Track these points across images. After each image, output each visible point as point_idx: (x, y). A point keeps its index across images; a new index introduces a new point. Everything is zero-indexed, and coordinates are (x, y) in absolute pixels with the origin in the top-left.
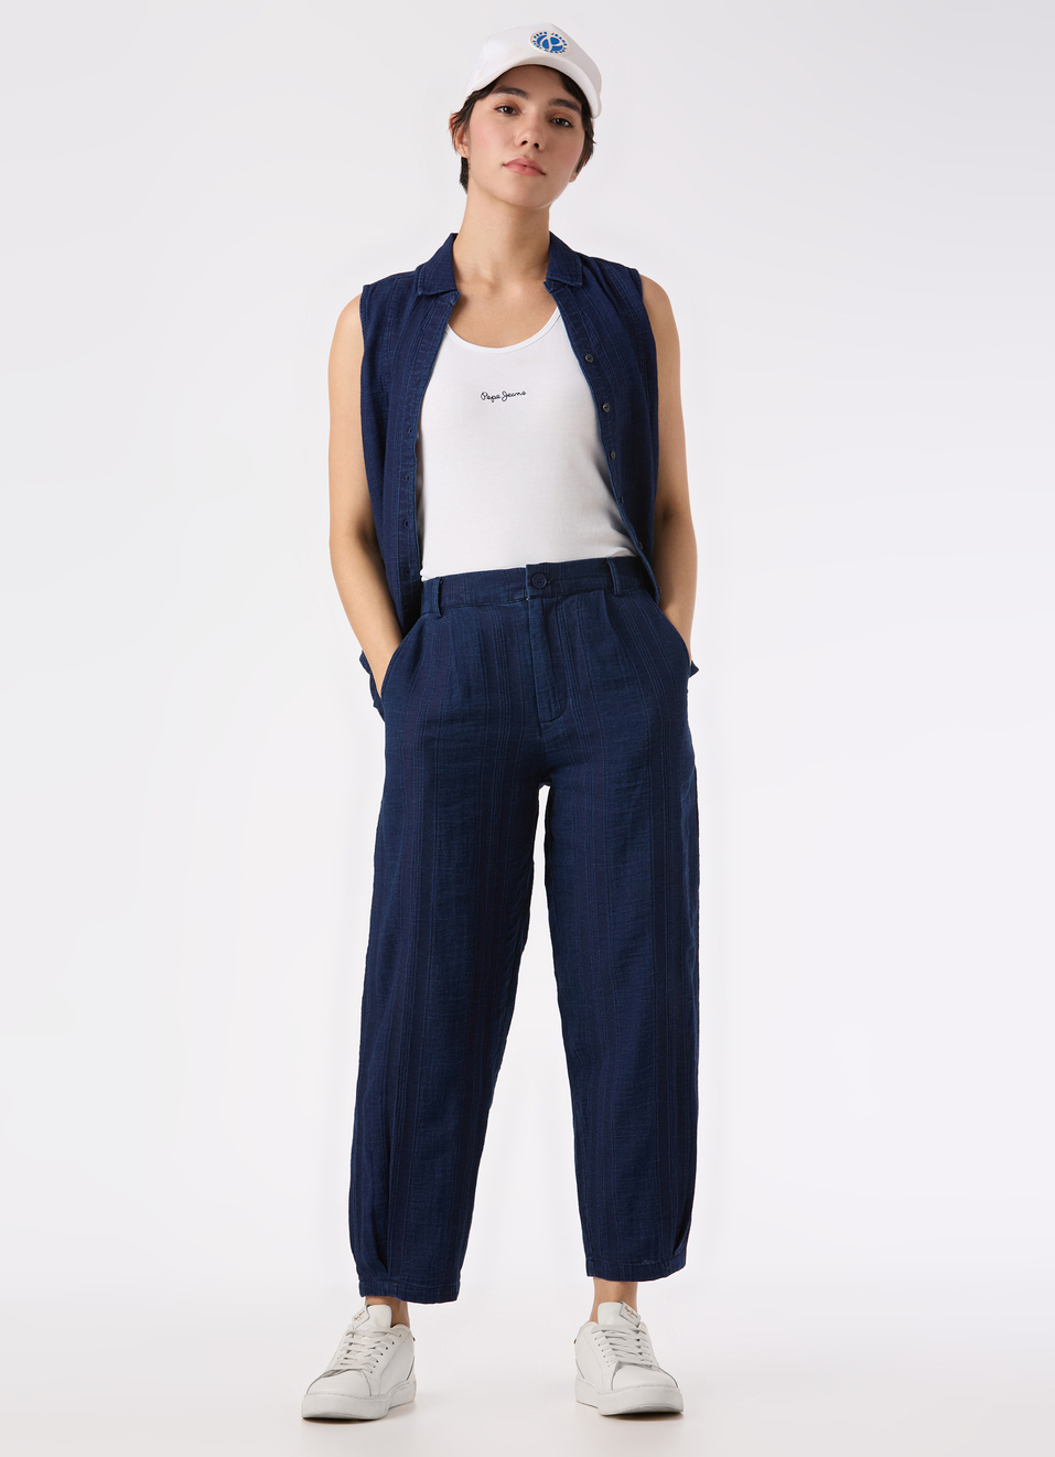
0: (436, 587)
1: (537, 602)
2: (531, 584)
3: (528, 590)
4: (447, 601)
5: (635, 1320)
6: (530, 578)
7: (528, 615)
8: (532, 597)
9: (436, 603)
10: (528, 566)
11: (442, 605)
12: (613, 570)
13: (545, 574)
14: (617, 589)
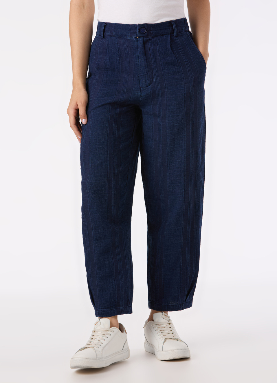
0: (103, 26)
1: (141, 39)
2: (139, 32)
3: (138, 34)
4: (107, 33)
5: (168, 319)
6: (139, 29)
7: (137, 44)
8: (139, 37)
9: (102, 33)
10: (139, 24)
11: (105, 34)
12: (174, 26)
13: (145, 28)
14: (175, 34)
